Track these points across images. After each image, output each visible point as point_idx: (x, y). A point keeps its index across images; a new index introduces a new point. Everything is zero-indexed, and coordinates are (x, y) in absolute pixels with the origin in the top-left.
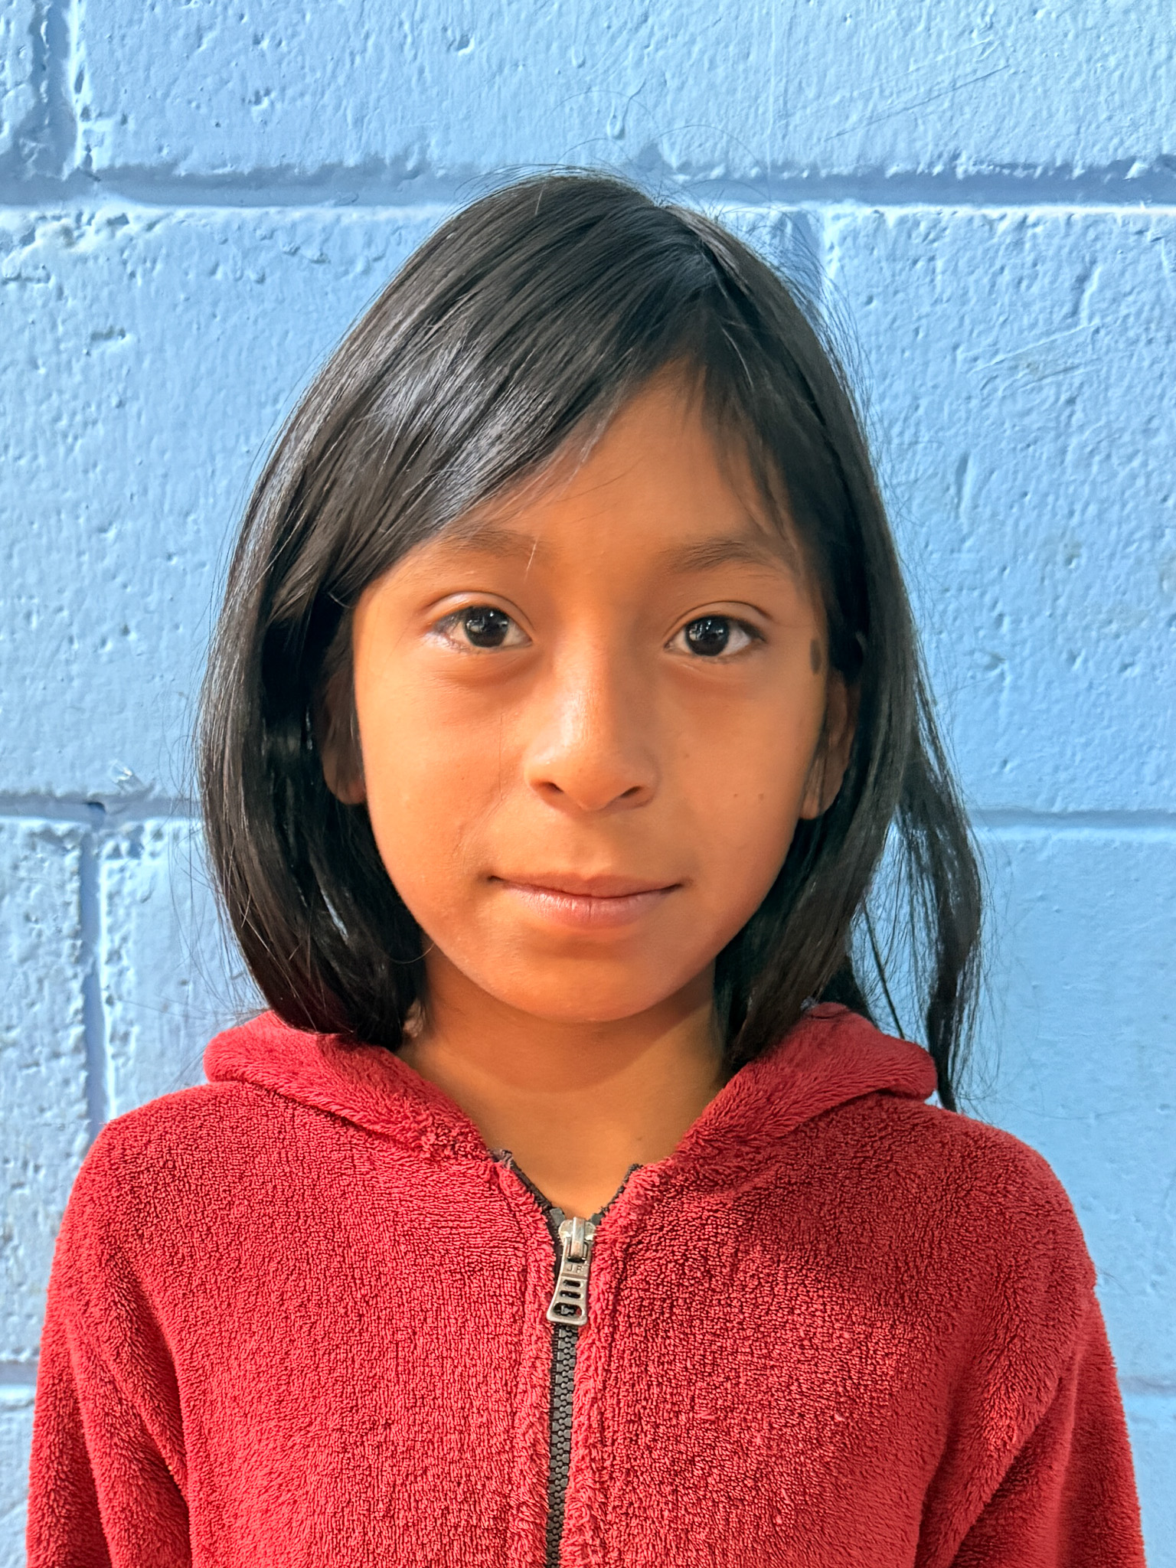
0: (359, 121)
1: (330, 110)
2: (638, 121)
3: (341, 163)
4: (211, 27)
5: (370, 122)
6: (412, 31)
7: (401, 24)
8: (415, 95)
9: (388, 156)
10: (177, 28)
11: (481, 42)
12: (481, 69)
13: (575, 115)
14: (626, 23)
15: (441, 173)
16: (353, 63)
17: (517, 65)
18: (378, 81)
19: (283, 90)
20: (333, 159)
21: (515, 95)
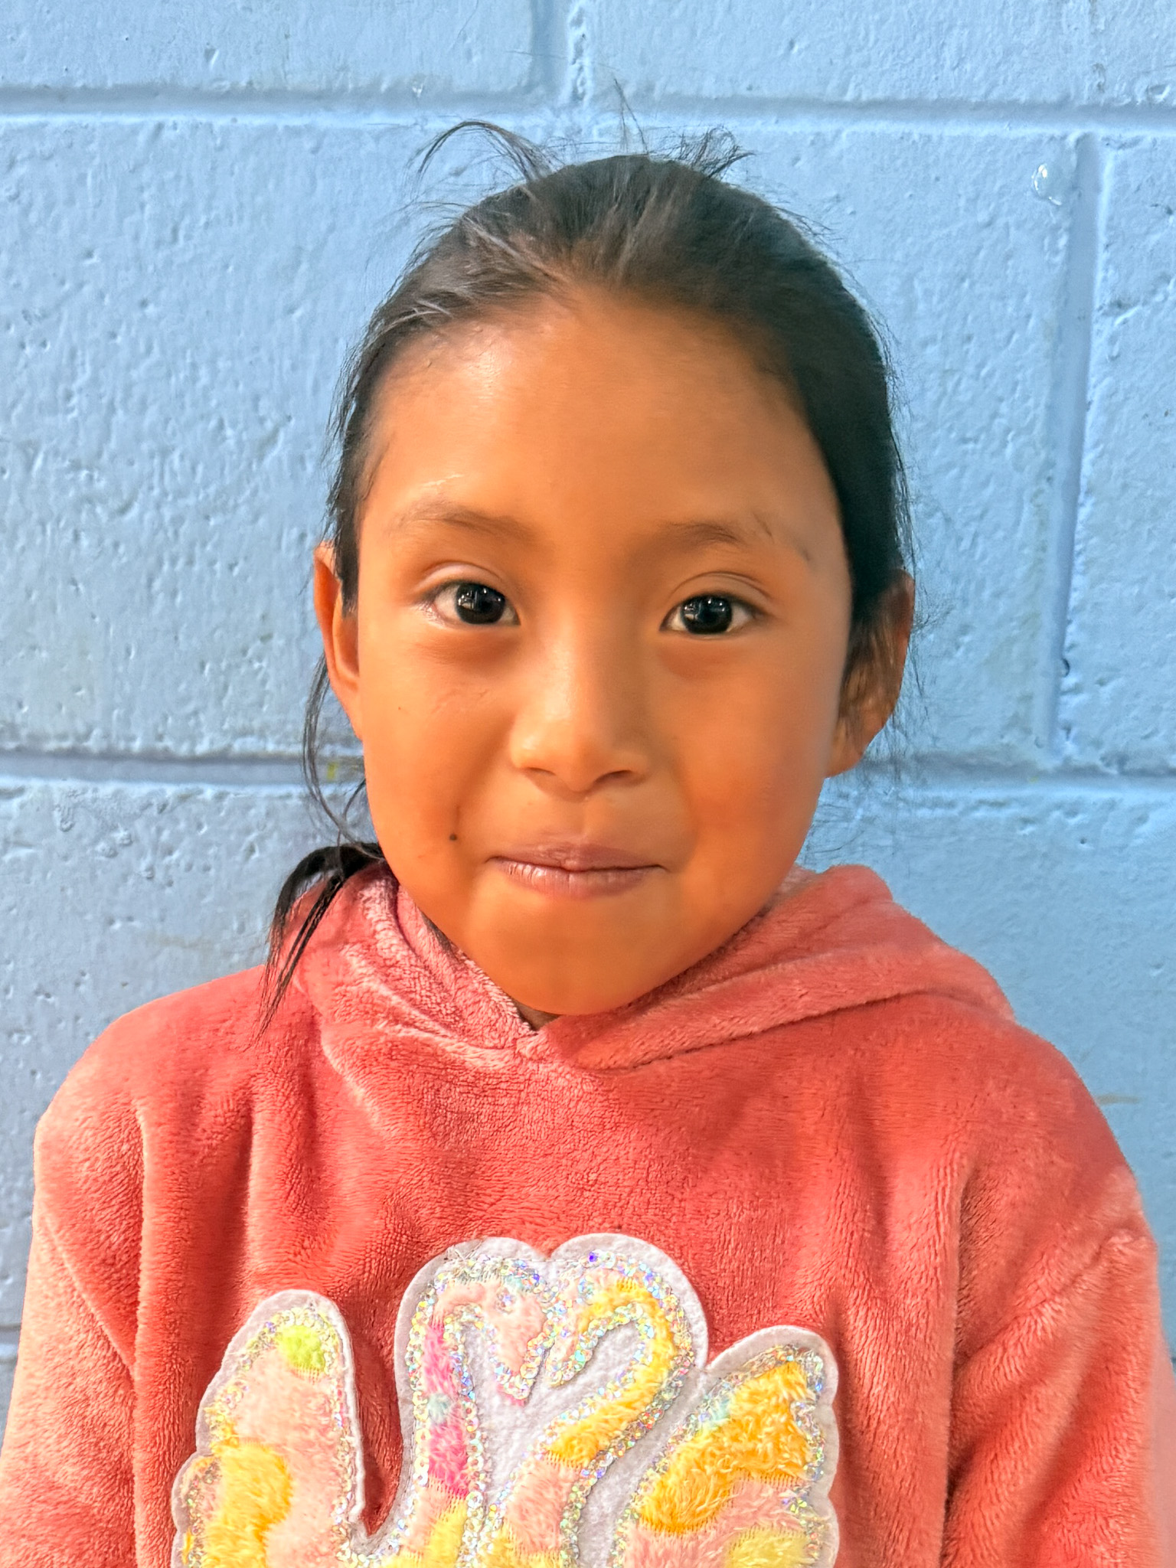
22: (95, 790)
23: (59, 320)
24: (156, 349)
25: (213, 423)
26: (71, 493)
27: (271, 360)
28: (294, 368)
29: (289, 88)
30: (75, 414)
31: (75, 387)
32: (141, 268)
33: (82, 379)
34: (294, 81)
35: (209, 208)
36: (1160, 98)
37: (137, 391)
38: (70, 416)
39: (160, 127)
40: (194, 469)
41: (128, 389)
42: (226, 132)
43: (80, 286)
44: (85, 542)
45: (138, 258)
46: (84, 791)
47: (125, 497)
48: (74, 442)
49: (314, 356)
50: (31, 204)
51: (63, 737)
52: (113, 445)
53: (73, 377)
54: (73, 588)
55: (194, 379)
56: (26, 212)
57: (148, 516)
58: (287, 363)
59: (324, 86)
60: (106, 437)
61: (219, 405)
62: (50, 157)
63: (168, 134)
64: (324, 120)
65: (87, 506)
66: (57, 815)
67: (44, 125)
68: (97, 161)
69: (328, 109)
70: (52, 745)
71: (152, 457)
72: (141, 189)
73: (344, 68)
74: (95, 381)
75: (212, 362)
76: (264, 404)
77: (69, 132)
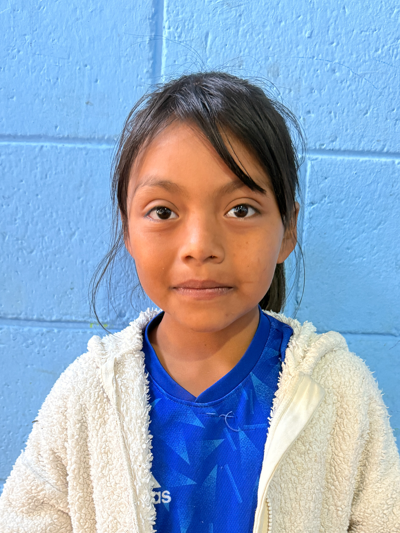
22: (23, 329)
23: (13, 199)
24: (41, 208)
25: (57, 229)
26: (16, 247)
27: (74, 212)
28: (80, 214)
29: (79, 137)
30: (18, 225)
31: (17, 217)
32: (37, 185)
33: (19, 215)
34: (80, 135)
35: (56, 169)
36: (323, 147)
37: (35, 219)
38: (16, 225)
39: (42, 147)
40: (51, 241)
41: (33, 219)
42: (61, 148)
43: (19, 190)
44: (20, 260)
45: (36, 182)
46: (20, 329)
47: (32, 248)
48: (17, 233)
49: (86, 211)
50: (5, 167)
51: (13, 314)
52: (28, 233)
53: (17, 214)
54: (16, 273)
55: (52, 216)
56: (4, 169)
57: (38, 254)
58: (78, 213)
59: (89, 137)
60: (26, 231)
61: (59, 224)
62: (11, 154)
63: (44, 149)
64: (89, 146)
65: (21, 250)
66: (11, 336)
67: (9, 145)
68: (24, 155)
69: (90, 143)
70: (10, 316)
71: (40, 237)
72: (37, 163)
73: (95, 132)
74: (23, 216)
75: (57, 212)
76: (71, 224)
77: (16, 147)
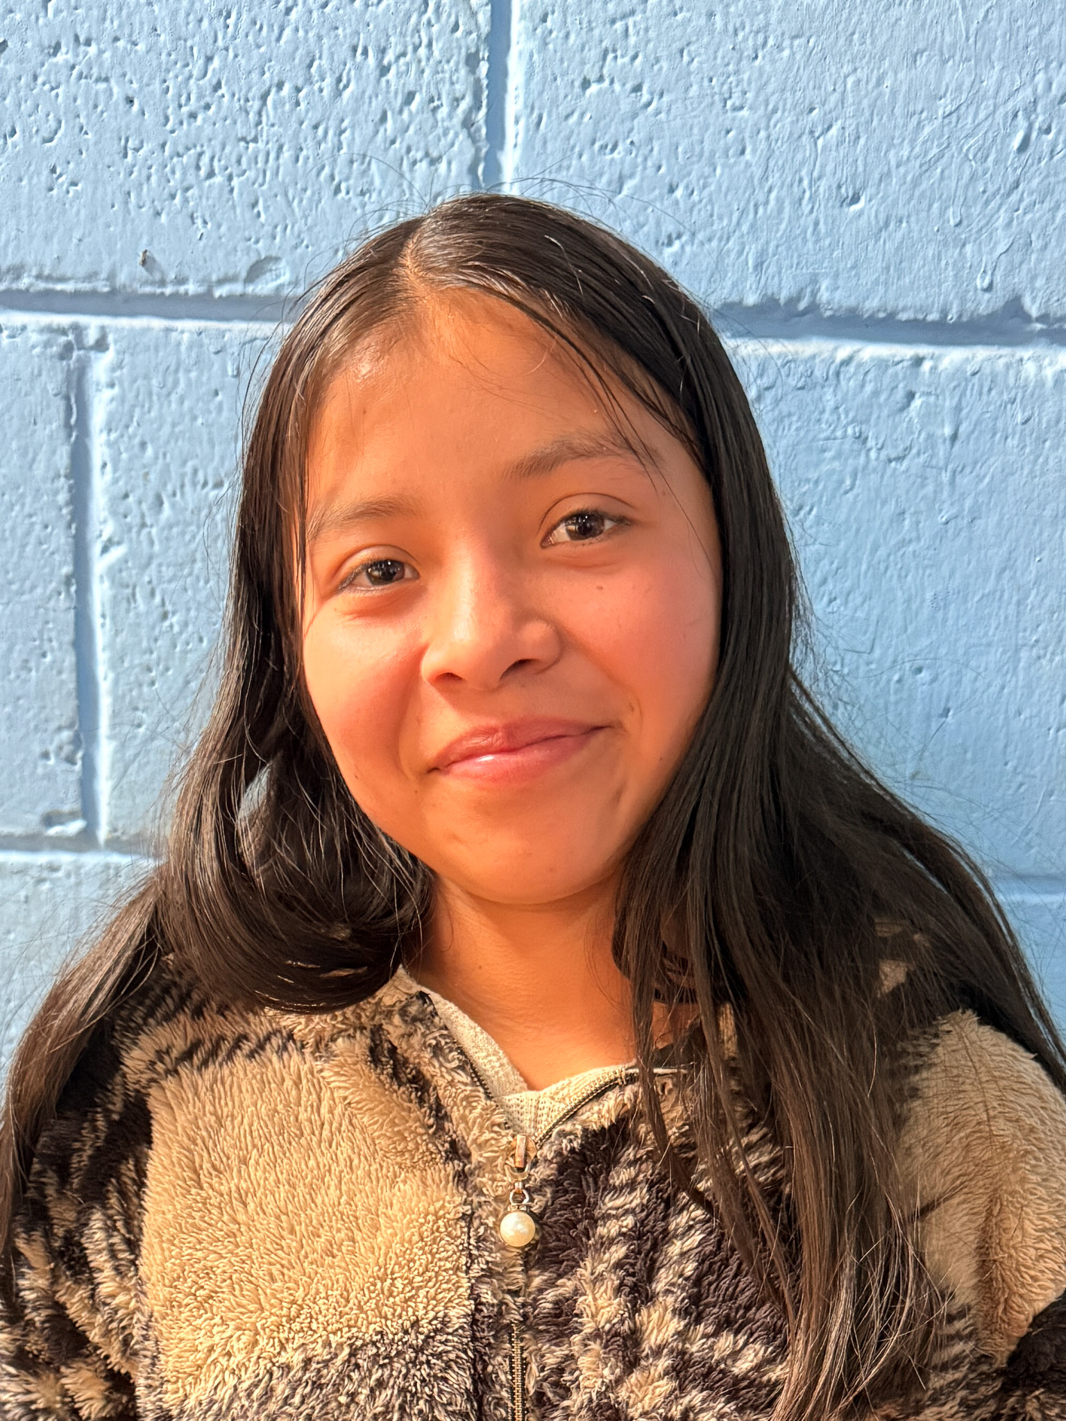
0: (759, 266)
1: (733, 255)
2: (1006, 276)
3: (741, 302)
4: (632, 176)
5: (768, 268)
6: (810, 187)
7: (801, 181)
8: (810, 245)
9: (783, 297)
10: (601, 175)
11: (870, 200)
12: (870, 223)
13: (950, 268)
14: (999, 189)
15: (828, 313)
16: (756, 213)
17: (901, 221)
18: (777, 232)
19: (693, 234)
20: (734, 298)
21: (898, 249)
